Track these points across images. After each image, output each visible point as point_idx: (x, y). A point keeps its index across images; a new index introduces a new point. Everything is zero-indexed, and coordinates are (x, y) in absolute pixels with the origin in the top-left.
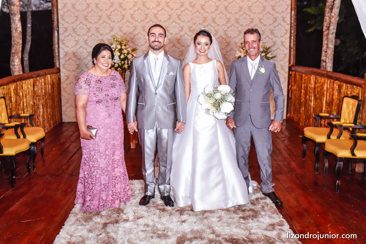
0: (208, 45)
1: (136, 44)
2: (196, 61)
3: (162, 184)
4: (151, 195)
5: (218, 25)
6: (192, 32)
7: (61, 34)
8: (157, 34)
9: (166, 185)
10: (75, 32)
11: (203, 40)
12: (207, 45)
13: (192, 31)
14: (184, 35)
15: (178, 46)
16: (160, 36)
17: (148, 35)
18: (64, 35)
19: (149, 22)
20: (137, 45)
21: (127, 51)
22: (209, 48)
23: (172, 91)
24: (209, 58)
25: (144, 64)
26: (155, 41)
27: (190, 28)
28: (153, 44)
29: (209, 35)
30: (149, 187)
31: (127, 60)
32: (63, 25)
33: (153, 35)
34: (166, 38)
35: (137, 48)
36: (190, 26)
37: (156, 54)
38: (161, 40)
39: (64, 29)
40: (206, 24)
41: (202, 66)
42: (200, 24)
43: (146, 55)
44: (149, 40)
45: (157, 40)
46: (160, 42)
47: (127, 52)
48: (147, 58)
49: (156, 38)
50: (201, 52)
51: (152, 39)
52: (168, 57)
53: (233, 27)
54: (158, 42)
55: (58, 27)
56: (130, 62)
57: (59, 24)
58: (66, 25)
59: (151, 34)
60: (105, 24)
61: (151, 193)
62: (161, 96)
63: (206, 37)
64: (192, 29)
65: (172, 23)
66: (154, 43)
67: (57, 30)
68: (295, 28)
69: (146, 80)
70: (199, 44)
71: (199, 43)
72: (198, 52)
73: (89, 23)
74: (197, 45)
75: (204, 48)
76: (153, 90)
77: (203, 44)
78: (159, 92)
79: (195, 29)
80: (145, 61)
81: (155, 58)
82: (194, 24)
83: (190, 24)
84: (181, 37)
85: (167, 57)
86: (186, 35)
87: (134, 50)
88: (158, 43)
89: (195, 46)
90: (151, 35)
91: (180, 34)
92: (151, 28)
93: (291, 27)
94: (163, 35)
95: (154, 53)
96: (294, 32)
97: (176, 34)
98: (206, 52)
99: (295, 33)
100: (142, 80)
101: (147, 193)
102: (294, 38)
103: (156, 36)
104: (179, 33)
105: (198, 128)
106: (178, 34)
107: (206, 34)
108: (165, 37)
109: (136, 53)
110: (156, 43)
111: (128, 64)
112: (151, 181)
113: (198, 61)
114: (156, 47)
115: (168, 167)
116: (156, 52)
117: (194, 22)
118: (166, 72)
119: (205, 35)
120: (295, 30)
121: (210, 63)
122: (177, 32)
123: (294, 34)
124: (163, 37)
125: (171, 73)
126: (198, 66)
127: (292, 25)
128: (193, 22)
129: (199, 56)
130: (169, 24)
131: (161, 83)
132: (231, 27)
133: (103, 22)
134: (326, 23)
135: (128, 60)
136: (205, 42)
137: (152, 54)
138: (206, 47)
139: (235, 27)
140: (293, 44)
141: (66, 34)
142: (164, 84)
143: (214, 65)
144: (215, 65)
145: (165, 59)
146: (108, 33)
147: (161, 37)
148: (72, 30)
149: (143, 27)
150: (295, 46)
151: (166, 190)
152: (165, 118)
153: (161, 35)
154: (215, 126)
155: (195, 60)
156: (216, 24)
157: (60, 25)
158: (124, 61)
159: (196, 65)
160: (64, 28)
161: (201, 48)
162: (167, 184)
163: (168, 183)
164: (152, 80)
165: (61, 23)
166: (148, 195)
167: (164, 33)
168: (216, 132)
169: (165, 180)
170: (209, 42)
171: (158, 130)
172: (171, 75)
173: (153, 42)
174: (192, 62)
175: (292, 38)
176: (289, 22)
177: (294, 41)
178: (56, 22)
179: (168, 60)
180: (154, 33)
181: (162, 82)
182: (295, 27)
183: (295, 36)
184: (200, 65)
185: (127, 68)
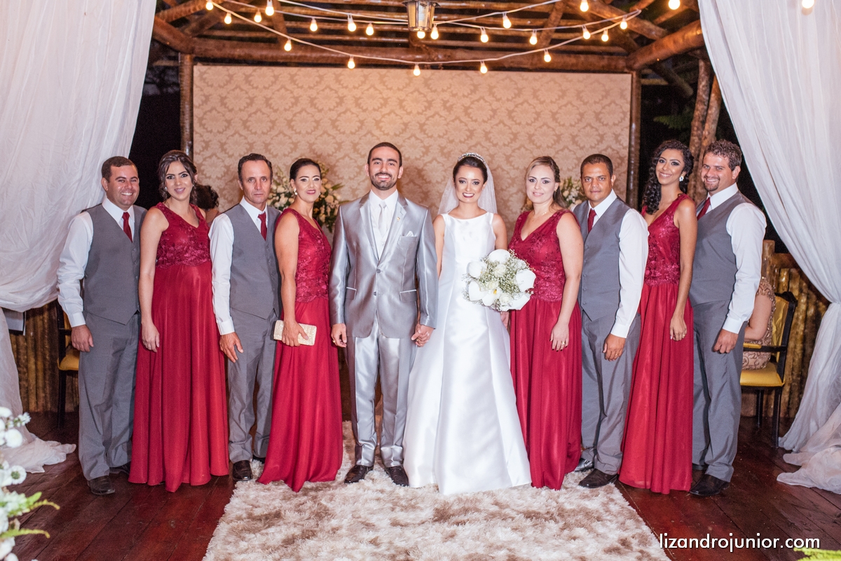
0: (480, 184)
1: (340, 176)
2: (456, 212)
3: (387, 444)
4: (368, 465)
5: (495, 145)
6: (446, 157)
7: (197, 153)
8: (385, 160)
9: (394, 447)
10: (224, 150)
11: (470, 174)
12: (477, 183)
13: (447, 155)
14: (430, 162)
15: (419, 182)
16: (391, 164)
17: (369, 163)
18: (202, 155)
19: (365, 136)
20: (342, 178)
21: (325, 188)
22: (481, 190)
23: (410, 267)
24: (479, 208)
25: (359, 215)
26: (381, 173)
27: (442, 149)
28: (377, 179)
29: (481, 165)
30: (364, 451)
31: (324, 206)
32: (201, 136)
33: (378, 161)
34: (402, 169)
35: (343, 184)
36: (443, 146)
37: (383, 198)
38: (392, 171)
39: (204, 145)
40: (472, 142)
41: (467, 223)
42: (461, 142)
43: (365, 198)
44: (370, 171)
45: (384, 170)
46: (390, 176)
47: (325, 191)
48: (366, 203)
49: (382, 168)
50: (465, 196)
51: (376, 170)
52: (406, 204)
53: (523, 149)
54: (387, 174)
55: (192, 139)
56: (329, 210)
57: (194, 133)
58: (207, 136)
59: (374, 160)
60: (281, 136)
61: (367, 462)
62: (388, 276)
63: (476, 168)
64: (445, 151)
65: (409, 138)
66: (380, 177)
67: (189, 145)
68: (638, 156)
69: (361, 245)
70: (461, 182)
71: (463, 180)
72: (461, 196)
73: (252, 133)
74: (458, 182)
75: (471, 189)
76: (374, 264)
77: (469, 182)
78: (385, 268)
79: (452, 151)
80: (362, 210)
81: (380, 205)
82: (451, 142)
83: (443, 142)
84: (425, 165)
85: (403, 203)
86: (434, 163)
87: (335, 188)
88: (387, 177)
89: (456, 186)
90: (374, 162)
91: (423, 160)
92: (375, 150)
93: (630, 152)
94: (396, 162)
95: (379, 195)
96: (635, 163)
97: (416, 159)
98: (476, 197)
99: (638, 165)
100: (355, 244)
101: (359, 462)
102: (635, 173)
103: (383, 164)
104: (422, 158)
105: (454, 339)
106: (419, 159)
107: (476, 164)
108: (401, 165)
109: (339, 193)
110: (384, 177)
111: (326, 213)
112: (368, 439)
113: (459, 212)
114: (382, 184)
115: (399, 413)
116: (382, 192)
117: (451, 139)
118: (400, 233)
119: (474, 166)
120: (638, 158)
121: (483, 218)
122: (418, 157)
123: (635, 165)
124: (397, 165)
125: (410, 234)
126: (459, 221)
127: (633, 149)
128: (448, 138)
129: (461, 204)
130: (404, 141)
131: (389, 252)
132: (519, 149)
133: (279, 134)
134: (694, 148)
135: (326, 206)
136: (473, 178)
137: (375, 198)
138: (476, 188)
139: (527, 150)
140: (634, 185)
141: (207, 153)
142: (395, 253)
143: (488, 222)
144: (491, 222)
145: (400, 205)
146: (287, 153)
147: (392, 166)
148: (218, 147)
149: (355, 146)
150: (637, 188)
151: (394, 456)
152: (394, 317)
153: (392, 162)
154: (485, 336)
155: (454, 209)
156: (492, 142)
157: (196, 137)
158: (319, 208)
159: (455, 220)
160: (204, 141)
161: (466, 189)
162: (396, 444)
163: (399, 443)
164: (371, 245)
165: (197, 133)
166: (363, 464)
167: (398, 157)
168: (487, 347)
169: (392, 438)
170: (481, 179)
171: (380, 340)
172: (410, 238)
173: (377, 175)
174: (449, 214)
175: (632, 172)
176: (626, 144)
177: (634, 179)
178: (188, 130)
179: (405, 208)
180: (380, 157)
181: (392, 249)
182: (638, 153)
183: (637, 170)
184: (463, 221)
185: (324, 221)
